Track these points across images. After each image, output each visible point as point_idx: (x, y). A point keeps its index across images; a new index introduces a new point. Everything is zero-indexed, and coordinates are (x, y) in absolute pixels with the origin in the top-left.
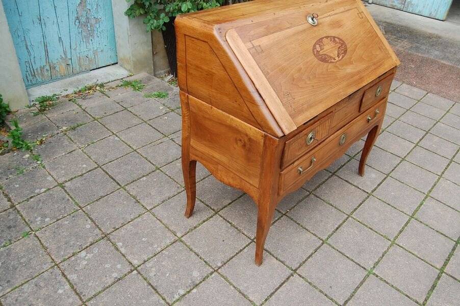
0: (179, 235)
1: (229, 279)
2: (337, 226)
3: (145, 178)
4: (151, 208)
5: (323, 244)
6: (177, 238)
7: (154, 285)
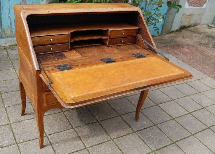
0: (11, 122)
1: (21, 150)
2: (100, 142)
3: (14, 92)
4: (7, 106)
5: (85, 149)
6: (9, 123)
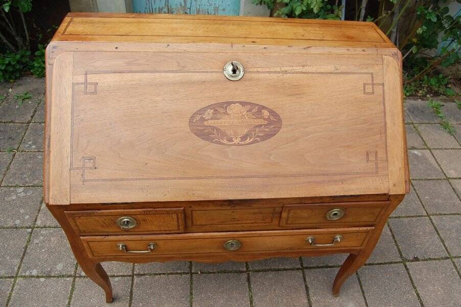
7: (28, 251)
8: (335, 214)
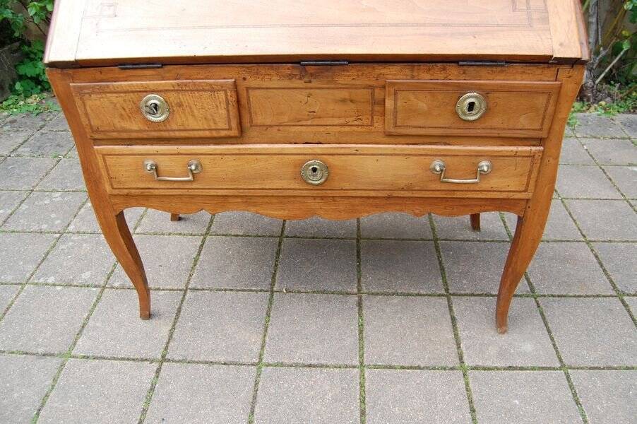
1: (99, 306)
7: (49, 257)
8: (471, 106)
